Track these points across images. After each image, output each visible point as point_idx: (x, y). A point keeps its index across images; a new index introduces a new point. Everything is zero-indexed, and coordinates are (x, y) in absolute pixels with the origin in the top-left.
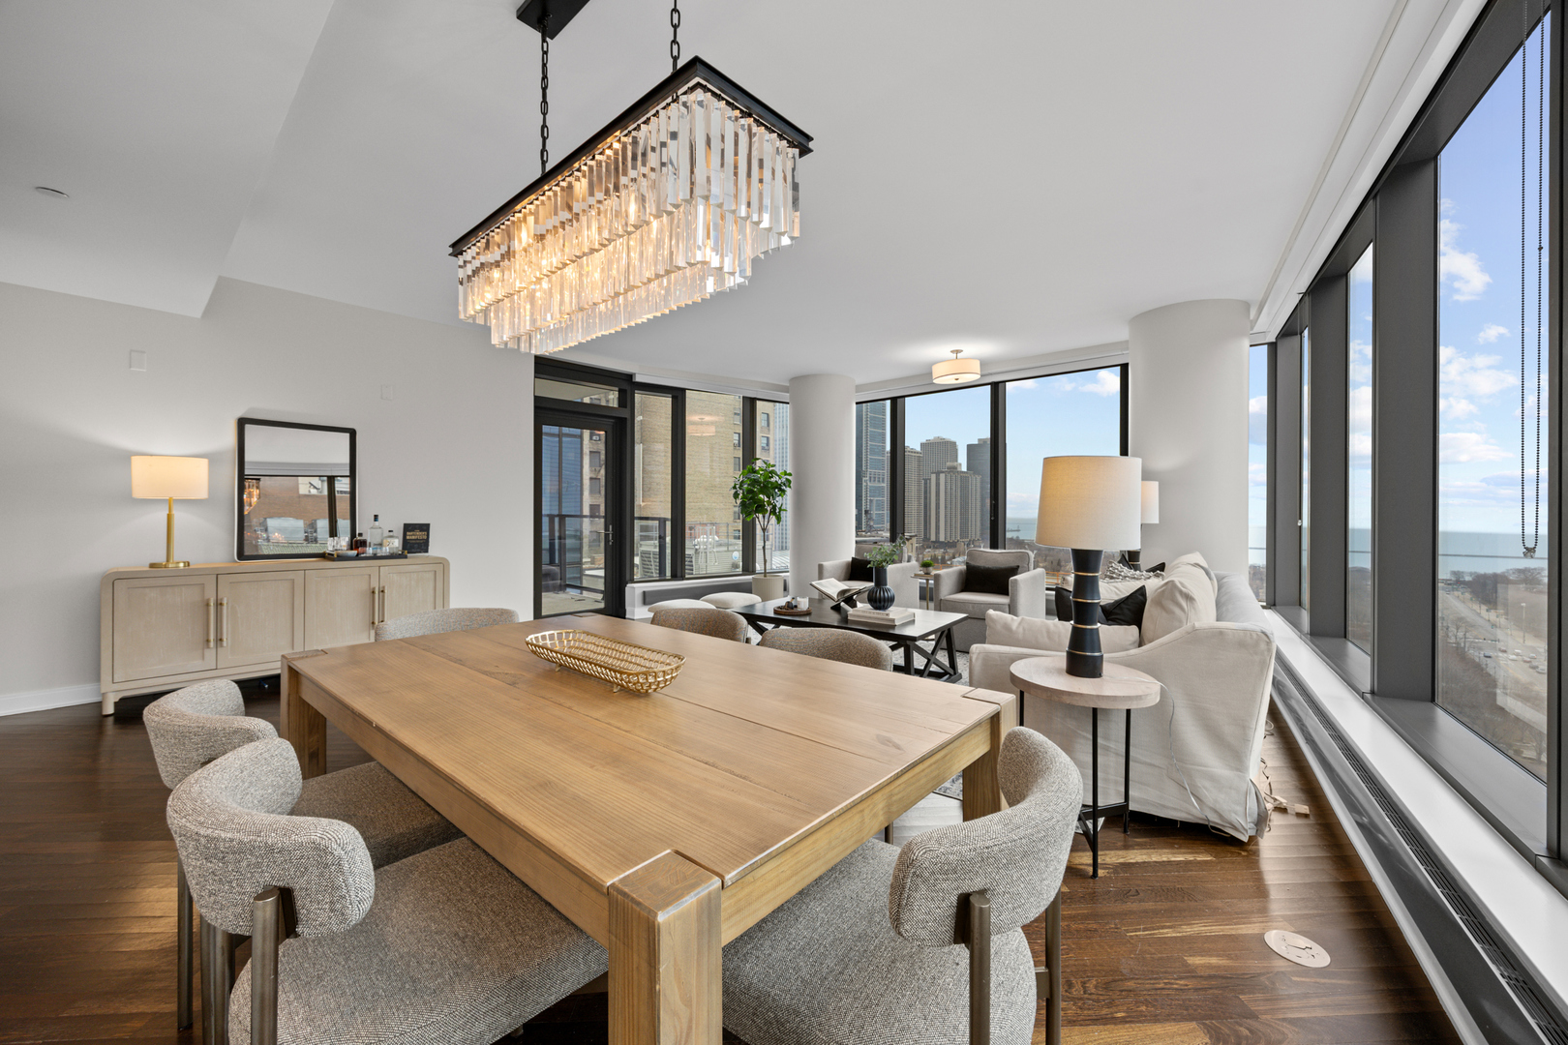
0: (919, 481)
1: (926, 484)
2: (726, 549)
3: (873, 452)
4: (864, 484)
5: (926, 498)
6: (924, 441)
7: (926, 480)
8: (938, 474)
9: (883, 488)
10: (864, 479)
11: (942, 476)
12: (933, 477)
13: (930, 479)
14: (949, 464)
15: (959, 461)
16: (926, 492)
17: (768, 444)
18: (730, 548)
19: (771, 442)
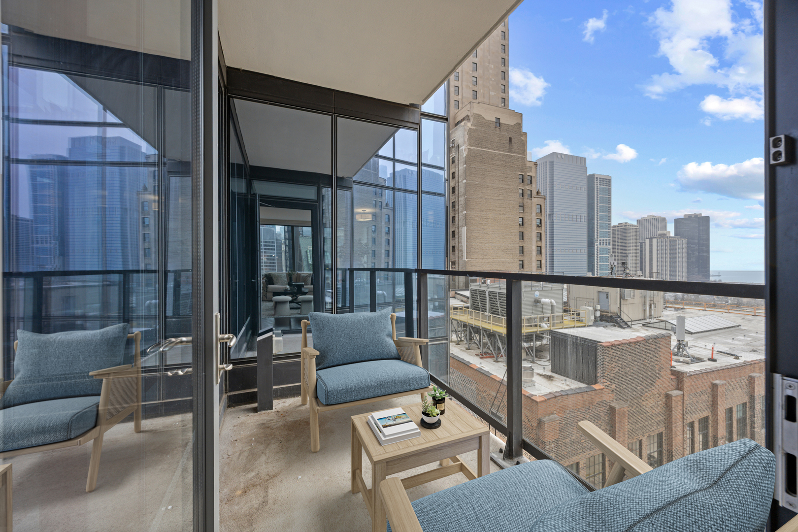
0: (636, 244)
1: (641, 245)
2: (530, 289)
3: (602, 227)
4: (596, 247)
5: (641, 254)
6: (640, 218)
7: (641, 244)
8: (651, 239)
9: (609, 249)
10: (595, 244)
11: (655, 241)
12: (647, 241)
13: (645, 243)
14: (660, 232)
15: (668, 230)
16: (641, 251)
17: (541, 223)
18: (533, 289)
19: (543, 222)
